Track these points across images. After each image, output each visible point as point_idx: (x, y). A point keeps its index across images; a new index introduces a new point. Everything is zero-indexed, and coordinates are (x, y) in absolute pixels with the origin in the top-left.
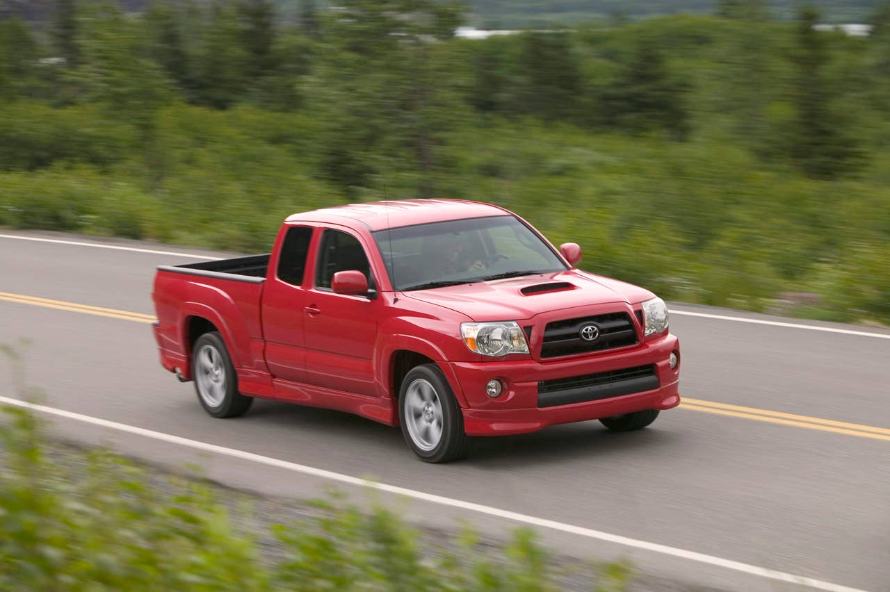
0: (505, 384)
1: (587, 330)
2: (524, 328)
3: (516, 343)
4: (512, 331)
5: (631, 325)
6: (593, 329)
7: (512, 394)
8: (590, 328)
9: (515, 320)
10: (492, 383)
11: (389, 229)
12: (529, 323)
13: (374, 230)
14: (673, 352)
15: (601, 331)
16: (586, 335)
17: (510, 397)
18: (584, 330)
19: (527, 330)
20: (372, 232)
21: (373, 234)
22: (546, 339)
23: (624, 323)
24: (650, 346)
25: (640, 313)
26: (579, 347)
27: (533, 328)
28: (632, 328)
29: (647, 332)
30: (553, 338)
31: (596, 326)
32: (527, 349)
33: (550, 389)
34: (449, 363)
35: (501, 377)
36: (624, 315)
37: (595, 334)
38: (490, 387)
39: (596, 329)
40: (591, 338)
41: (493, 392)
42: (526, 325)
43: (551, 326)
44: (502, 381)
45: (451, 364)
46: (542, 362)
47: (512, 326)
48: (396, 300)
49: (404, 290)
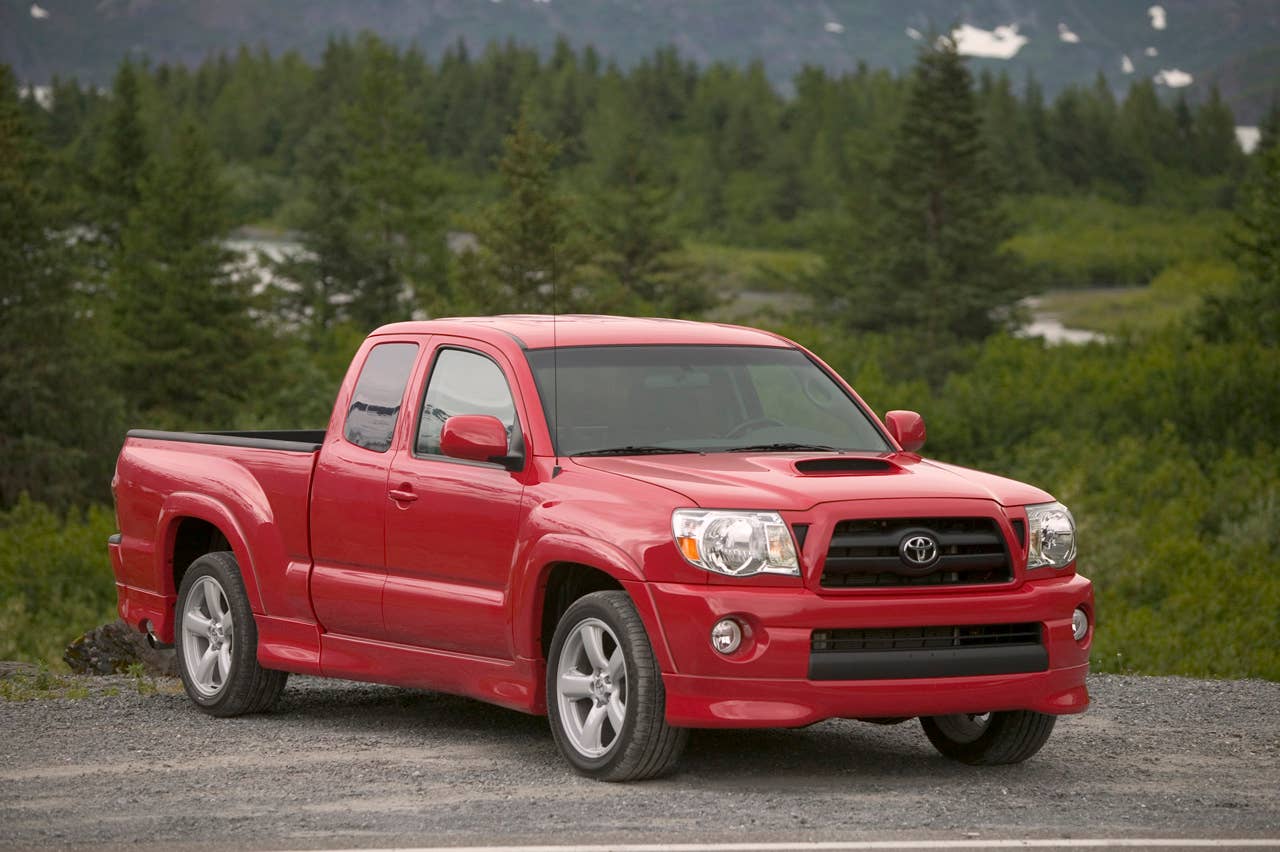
0: (747, 627)
1: (914, 543)
2: (794, 525)
3: (775, 554)
4: (770, 531)
5: (1002, 545)
6: (927, 542)
7: (762, 648)
8: (920, 540)
9: (777, 511)
10: (720, 628)
11: (555, 348)
12: (801, 518)
13: (529, 347)
14: (1079, 608)
15: (943, 549)
16: (912, 552)
17: (758, 654)
18: (908, 543)
20: (525, 350)
21: (527, 353)
22: (834, 551)
23: (989, 539)
24: (1036, 588)
25: (1020, 524)
26: (901, 574)
27: (810, 528)
28: (1002, 551)
29: (1032, 562)
30: (848, 551)
31: (932, 537)
32: (795, 567)
34: (645, 584)
35: (742, 616)
36: (985, 524)
37: (929, 552)
38: (718, 634)
39: (932, 543)
40: (921, 559)
41: (726, 645)
43: (844, 527)
44: (741, 622)
45: (650, 585)
46: (823, 595)
47: (771, 520)
48: (558, 471)
49: (574, 456)
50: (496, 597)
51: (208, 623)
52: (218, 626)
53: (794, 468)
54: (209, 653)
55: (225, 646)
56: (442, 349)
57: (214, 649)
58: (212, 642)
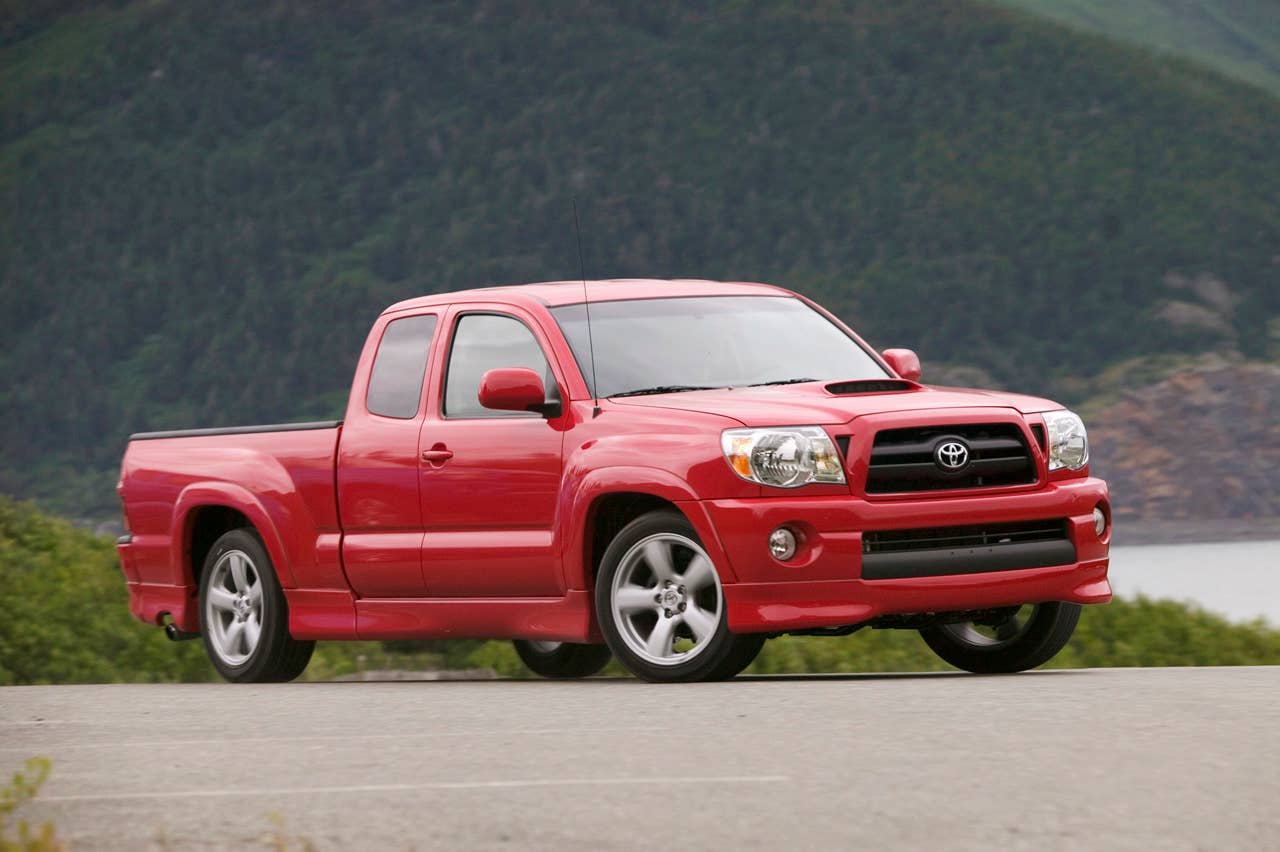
0: (800, 534)
1: (947, 449)
2: (837, 438)
3: (821, 465)
4: (815, 444)
5: (1025, 449)
6: (958, 448)
7: (816, 553)
8: (952, 446)
9: (820, 425)
10: (777, 536)
12: (845, 430)
13: (553, 304)
14: (1097, 507)
15: (973, 454)
16: (946, 458)
17: (813, 558)
18: (941, 450)
19: (842, 441)
20: (550, 307)
21: (551, 310)
22: (875, 460)
23: (1014, 443)
24: (1060, 487)
25: (1040, 431)
26: (935, 479)
27: (852, 438)
28: (1026, 454)
29: (1052, 466)
30: (888, 459)
31: (964, 444)
32: (841, 477)
33: (882, 549)
34: (700, 502)
35: (796, 524)
36: (1012, 430)
37: (961, 457)
38: (775, 544)
39: (963, 449)
40: (954, 465)
41: (782, 553)
42: (839, 433)
43: (883, 437)
44: (795, 529)
45: (705, 504)
46: (870, 500)
47: (814, 434)
48: (597, 412)
49: (611, 397)
50: (544, 538)
51: (234, 597)
52: (245, 598)
53: (826, 391)
54: (235, 626)
55: (252, 617)
56: (461, 317)
57: (240, 621)
58: (238, 615)
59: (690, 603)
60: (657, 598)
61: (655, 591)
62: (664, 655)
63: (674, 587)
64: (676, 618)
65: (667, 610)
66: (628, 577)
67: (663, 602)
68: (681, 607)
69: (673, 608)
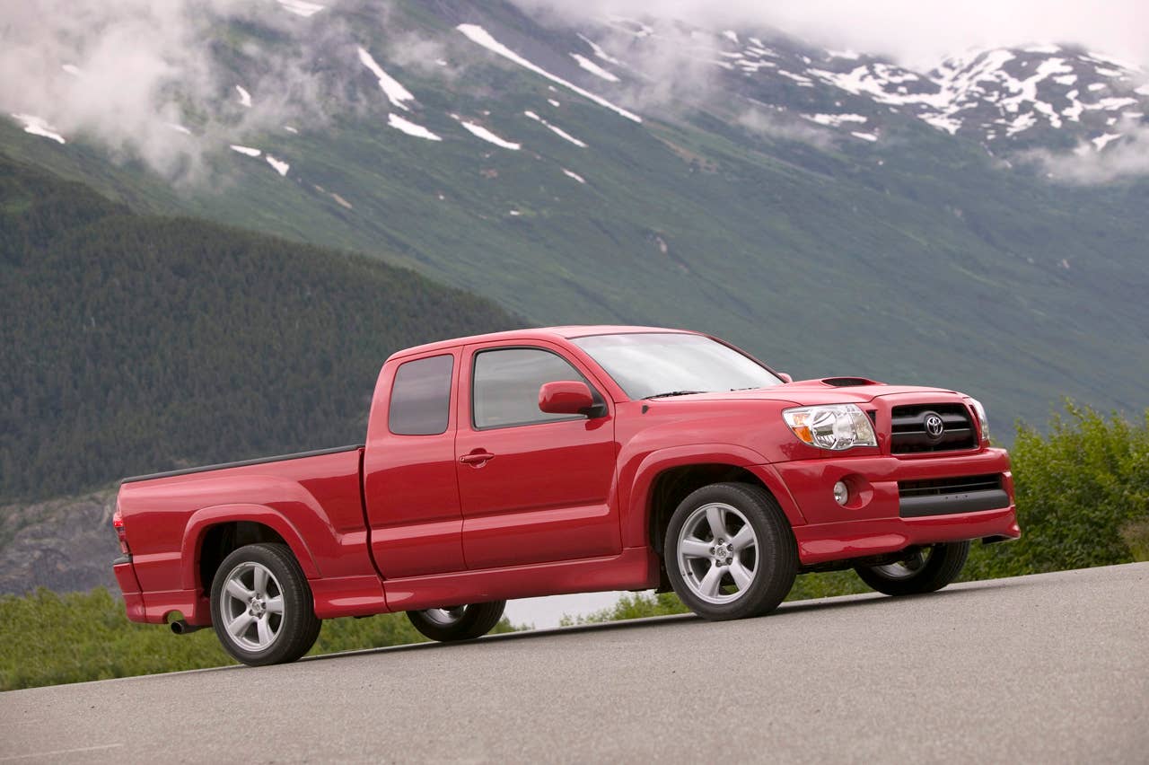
0: (852, 485)
1: (932, 421)
2: (867, 412)
3: (859, 432)
6: (937, 420)
7: (868, 498)
8: (934, 418)
9: (854, 403)
16: (932, 428)
17: (865, 503)
18: (929, 422)
19: (871, 414)
20: (567, 339)
22: (895, 428)
25: (973, 409)
27: (878, 412)
28: (968, 426)
31: (939, 418)
32: (875, 442)
35: (848, 477)
36: (960, 409)
37: (939, 427)
39: (939, 422)
40: (936, 432)
41: (839, 500)
42: (868, 408)
46: (900, 458)
48: (645, 408)
53: (825, 384)
56: (477, 354)
59: (736, 559)
60: (712, 550)
61: (711, 544)
62: (711, 594)
63: (725, 545)
64: (724, 568)
65: (718, 561)
66: (692, 531)
67: (716, 555)
68: (729, 561)
69: (723, 560)
